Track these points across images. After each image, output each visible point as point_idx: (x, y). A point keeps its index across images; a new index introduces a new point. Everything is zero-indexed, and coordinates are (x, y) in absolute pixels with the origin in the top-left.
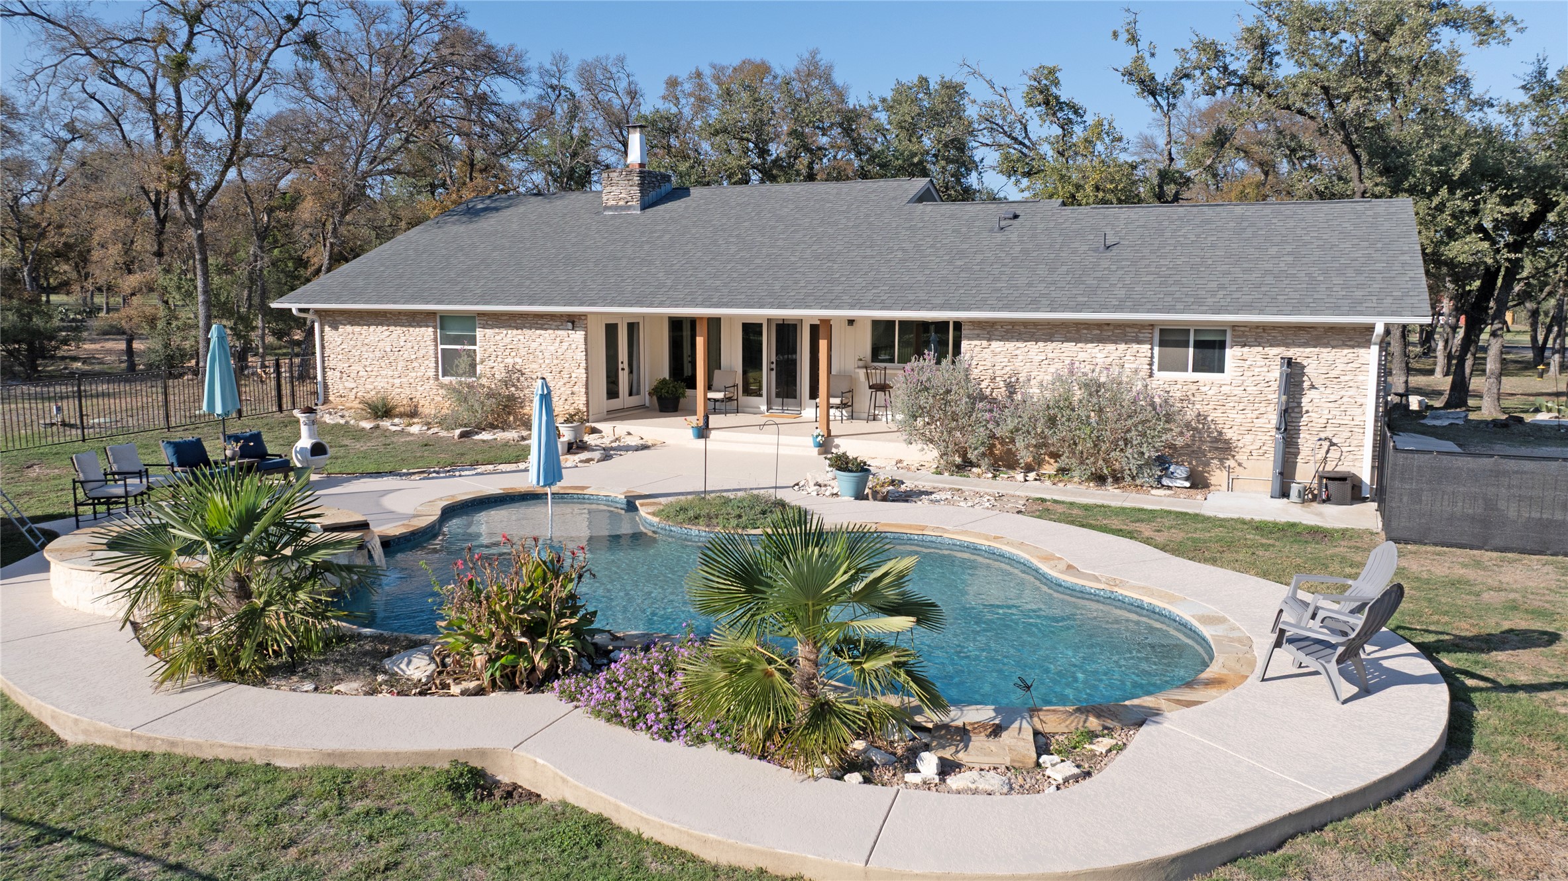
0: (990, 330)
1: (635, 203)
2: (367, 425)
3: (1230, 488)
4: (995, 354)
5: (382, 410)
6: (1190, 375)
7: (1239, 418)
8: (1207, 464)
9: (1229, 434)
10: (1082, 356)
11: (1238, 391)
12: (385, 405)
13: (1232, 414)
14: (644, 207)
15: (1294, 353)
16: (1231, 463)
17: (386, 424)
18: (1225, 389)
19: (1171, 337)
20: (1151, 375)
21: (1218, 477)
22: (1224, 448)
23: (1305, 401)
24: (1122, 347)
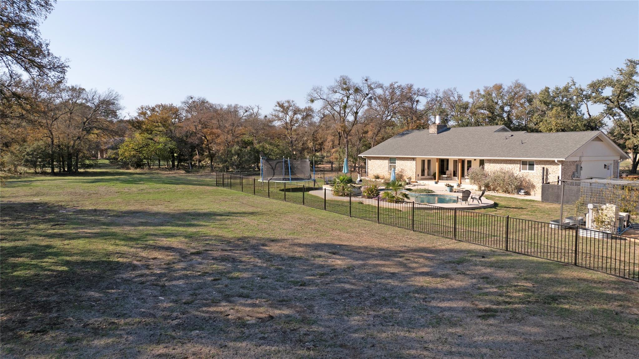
0: (490, 161)
1: (436, 132)
2: (374, 180)
3: (535, 195)
4: (491, 166)
5: (377, 177)
6: (528, 171)
7: (536, 180)
8: (530, 190)
9: (534, 184)
10: (507, 167)
11: (536, 174)
12: (378, 176)
13: (535, 179)
14: (438, 133)
15: (546, 167)
16: (535, 190)
17: (377, 180)
18: (534, 174)
19: (524, 163)
20: (520, 171)
21: (532, 193)
22: (533, 187)
23: (548, 177)
24: (514, 165)
